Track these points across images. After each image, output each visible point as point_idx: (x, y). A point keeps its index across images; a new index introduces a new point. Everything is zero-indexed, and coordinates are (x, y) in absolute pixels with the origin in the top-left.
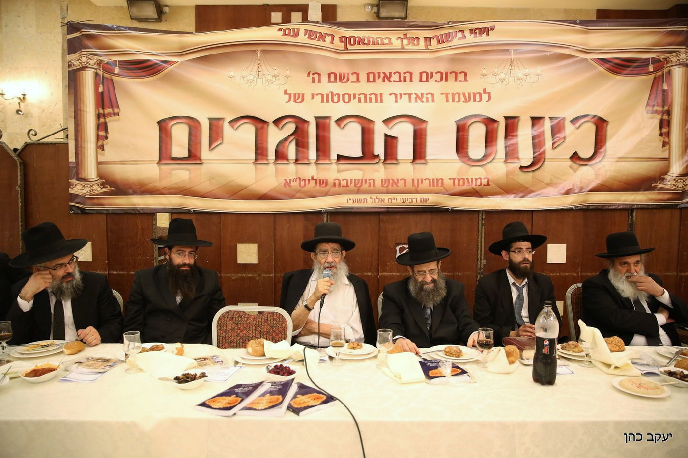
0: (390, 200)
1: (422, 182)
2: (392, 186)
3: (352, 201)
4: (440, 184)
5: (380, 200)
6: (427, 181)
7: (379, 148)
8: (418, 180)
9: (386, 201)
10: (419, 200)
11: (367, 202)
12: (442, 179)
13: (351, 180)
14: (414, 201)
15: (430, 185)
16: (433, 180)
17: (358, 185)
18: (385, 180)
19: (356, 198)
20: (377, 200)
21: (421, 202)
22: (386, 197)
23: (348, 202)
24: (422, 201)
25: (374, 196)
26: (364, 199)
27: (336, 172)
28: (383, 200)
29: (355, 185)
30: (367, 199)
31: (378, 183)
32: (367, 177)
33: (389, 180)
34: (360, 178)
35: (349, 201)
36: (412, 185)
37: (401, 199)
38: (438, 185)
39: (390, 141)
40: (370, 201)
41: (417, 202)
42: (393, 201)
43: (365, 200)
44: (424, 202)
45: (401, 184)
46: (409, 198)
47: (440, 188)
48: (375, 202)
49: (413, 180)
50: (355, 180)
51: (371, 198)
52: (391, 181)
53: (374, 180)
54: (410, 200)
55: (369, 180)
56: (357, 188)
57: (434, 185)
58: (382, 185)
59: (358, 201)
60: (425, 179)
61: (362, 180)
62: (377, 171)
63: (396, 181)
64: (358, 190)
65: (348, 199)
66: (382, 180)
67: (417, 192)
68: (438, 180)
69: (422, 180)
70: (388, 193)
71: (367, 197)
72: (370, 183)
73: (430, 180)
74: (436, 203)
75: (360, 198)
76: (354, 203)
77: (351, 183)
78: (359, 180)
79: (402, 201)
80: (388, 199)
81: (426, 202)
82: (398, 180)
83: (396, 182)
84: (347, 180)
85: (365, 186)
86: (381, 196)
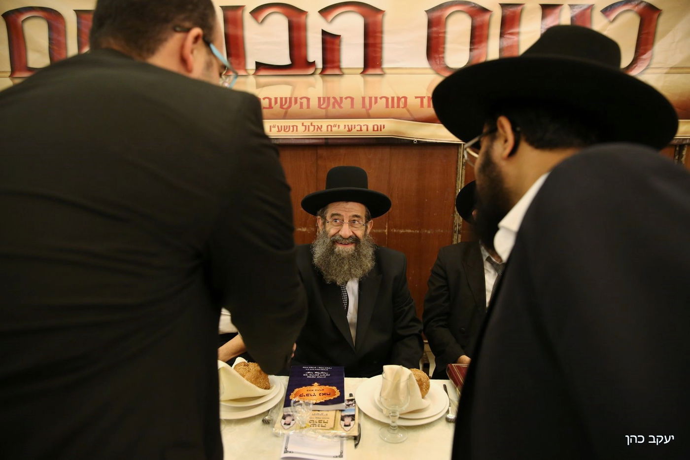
0: (329, 127)
1: (376, 102)
2: (334, 107)
3: (276, 129)
4: (402, 105)
5: (316, 127)
6: (384, 100)
7: (315, 53)
8: (370, 98)
9: (324, 129)
10: (371, 128)
11: (297, 131)
12: (405, 98)
13: (276, 99)
14: (364, 128)
15: (387, 106)
16: (393, 98)
17: (285, 107)
18: (324, 98)
19: (283, 125)
20: (312, 128)
21: (374, 130)
22: (324, 123)
23: (271, 131)
24: (376, 129)
25: (307, 122)
26: (293, 126)
27: (255, 87)
28: (320, 128)
29: (281, 106)
30: (297, 127)
31: (314, 103)
32: (299, 94)
33: (329, 98)
34: (288, 96)
35: (272, 129)
36: (361, 106)
37: (345, 126)
38: (398, 106)
39: (330, 42)
40: (301, 129)
41: (367, 130)
42: (334, 129)
43: (295, 127)
44: (378, 130)
45: (346, 104)
46: (356, 124)
47: (402, 111)
48: (309, 130)
49: (364, 98)
50: (281, 99)
51: (303, 125)
52: (332, 101)
53: (308, 99)
54: (358, 128)
55: (301, 98)
56: (284, 110)
57: (393, 107)
58: (320, 106)
59: (286, 129)
60: (381, 98)
61: (290, 98)
62: (312, 85)
63: (339, 100)
64: (286, 113)
65: (271, 126)
66: (319, 98)
67: (369, 116)
68: (399, 99)
69: (376, 98)
70: (327, 117)
71: (298, 123)
72: (301, 104)
73: (387, 99)
74: (396, 132)
75: (288, 125)
76: (279, 131)
77: (276, 102)
78: (286, 98)
79: (347, 129)
80: (327, 126)
81: (381, 130)
82: (341, 98)
83: (338, 102)
84: (270, 99)
85: (295, 108)
86: (317, 122)
